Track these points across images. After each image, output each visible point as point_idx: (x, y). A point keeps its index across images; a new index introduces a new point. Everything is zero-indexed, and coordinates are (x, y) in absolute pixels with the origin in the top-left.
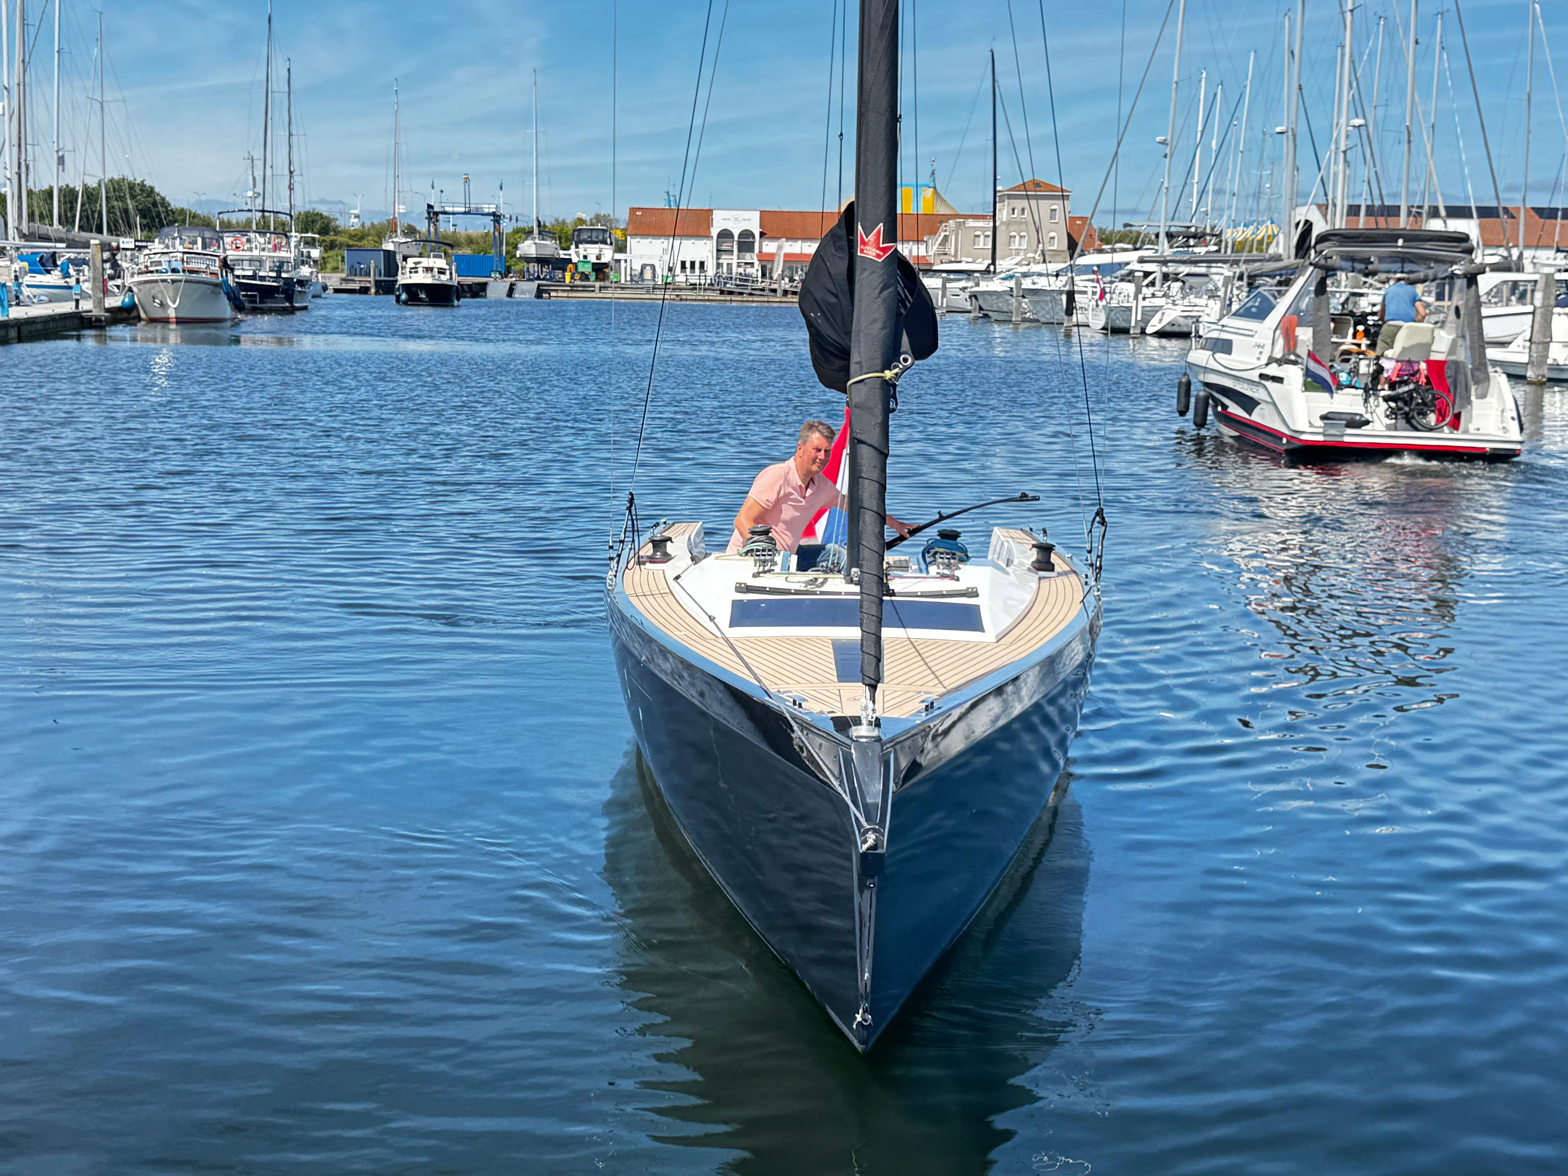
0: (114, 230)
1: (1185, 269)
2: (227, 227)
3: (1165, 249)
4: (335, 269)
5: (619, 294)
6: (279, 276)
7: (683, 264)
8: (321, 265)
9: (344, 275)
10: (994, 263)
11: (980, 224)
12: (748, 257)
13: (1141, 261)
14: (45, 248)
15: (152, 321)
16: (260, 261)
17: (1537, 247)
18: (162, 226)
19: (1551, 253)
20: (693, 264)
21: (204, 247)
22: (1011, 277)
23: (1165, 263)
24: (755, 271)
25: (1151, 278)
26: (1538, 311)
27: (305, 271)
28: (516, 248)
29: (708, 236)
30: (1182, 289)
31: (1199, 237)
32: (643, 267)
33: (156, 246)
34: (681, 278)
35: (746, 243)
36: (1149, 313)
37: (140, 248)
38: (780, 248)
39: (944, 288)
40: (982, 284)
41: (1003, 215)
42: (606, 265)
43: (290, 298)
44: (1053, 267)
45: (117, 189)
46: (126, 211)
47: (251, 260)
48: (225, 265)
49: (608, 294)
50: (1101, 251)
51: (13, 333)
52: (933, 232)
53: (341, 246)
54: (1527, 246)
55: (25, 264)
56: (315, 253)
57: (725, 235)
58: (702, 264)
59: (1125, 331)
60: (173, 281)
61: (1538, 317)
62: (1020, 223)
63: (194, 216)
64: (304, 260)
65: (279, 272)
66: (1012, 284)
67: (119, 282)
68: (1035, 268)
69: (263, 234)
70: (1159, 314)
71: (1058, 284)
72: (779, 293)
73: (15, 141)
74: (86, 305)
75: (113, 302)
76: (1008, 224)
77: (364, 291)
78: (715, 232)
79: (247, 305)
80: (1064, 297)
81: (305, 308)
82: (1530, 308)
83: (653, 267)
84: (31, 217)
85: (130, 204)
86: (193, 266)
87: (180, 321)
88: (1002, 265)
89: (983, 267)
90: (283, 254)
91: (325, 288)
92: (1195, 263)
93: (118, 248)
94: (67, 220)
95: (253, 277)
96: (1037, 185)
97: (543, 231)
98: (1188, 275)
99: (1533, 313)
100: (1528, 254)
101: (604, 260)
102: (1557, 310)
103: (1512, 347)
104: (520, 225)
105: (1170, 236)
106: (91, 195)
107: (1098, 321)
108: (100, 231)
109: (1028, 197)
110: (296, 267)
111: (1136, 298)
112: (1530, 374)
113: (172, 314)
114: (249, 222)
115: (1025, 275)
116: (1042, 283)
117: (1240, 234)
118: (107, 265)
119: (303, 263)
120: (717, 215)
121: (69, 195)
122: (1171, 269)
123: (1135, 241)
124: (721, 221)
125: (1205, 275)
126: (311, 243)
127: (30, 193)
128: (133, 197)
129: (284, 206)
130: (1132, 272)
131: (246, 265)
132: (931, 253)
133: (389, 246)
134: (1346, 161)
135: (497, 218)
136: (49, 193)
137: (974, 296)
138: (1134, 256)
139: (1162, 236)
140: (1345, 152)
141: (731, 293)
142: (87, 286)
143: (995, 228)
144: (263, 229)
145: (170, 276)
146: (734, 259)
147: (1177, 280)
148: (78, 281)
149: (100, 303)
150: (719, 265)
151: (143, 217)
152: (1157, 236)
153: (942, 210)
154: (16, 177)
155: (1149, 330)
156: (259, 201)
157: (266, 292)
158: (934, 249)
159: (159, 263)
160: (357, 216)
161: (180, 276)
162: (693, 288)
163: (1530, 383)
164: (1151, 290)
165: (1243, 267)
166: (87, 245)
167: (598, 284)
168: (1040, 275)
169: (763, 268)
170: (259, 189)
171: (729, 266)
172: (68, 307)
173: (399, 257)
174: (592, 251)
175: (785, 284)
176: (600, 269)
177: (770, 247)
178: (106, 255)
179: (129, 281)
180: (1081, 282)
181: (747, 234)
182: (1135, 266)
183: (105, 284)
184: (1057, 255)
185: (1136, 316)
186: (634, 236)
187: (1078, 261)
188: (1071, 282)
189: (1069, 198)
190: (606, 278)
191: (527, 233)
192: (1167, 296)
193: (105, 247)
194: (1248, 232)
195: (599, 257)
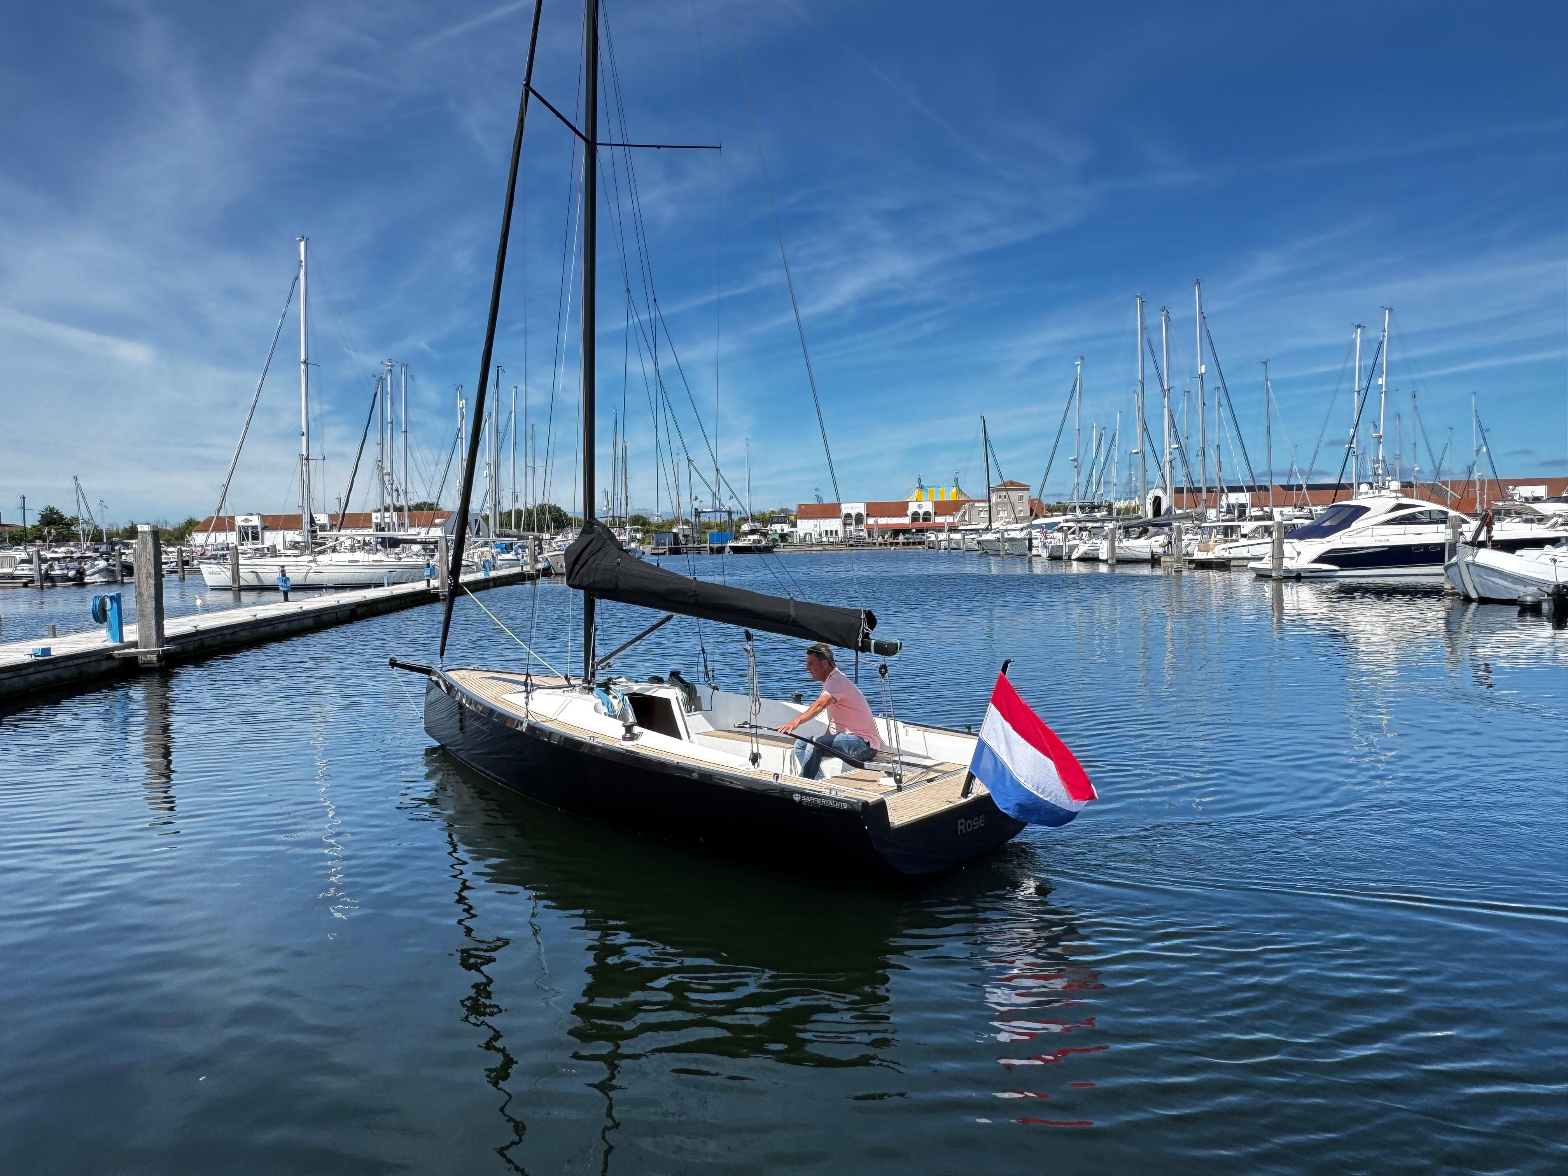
0: (541, 530)
1: (1090, 525)
3: (1080, 514)
4: (649, 543)
5: (793, 549)
7: (827, 532)
8: (642, 542)
9: (653, 546)
10: (990, 525)
11: (982, 504)
12: (861, 527)
13: (1067, 521)
14: (507, 540)
15: (557, 574)
17: (1284, 506)
18: (564, 527)
19: (1290, 509)
20: (831, 531)
22: (999, 532)
23: (1080, 522)
24: (864, 534)
25: (1072, 530)
26: (1276, 542)
27: (633, 545)
28: (740, 528)
29: (839, 517)
30: (1089, 535)
31: (1099, 507)
32: (806, 534)
33: (560, 537)
34: (825, 539)
35: (859, 519)
36: (1072, 548)
37: (552, 539)
38: (875, 521)
39: (964, 539)
40: (984, 536)
41: (994, 499)
42: (786, 534)
44: (1020, 526)
45: (542, 509)
46: (546, 520)
49: (789, 549)
50: (1045, 517)
51: (491, 584)
52: (958, 510)
53: (652, 531)
54: (1275, 506)
55: (498, 549)
56: (639, 536)
57: (848, 516)
58: (836, 531)
59: (1059, 558)
61: (1275, 545)
62: (1003, 503)
64: (633, 539)
66: (998, 535)
67: (542, 556)
68: (1010, 527)
70: (1077, 549)
71: (1023, 534)
72: (877, 545)
73: (492, 489)
74: (527, 569)
75: (540, 566)
76: (997, 504)
77: (664, 554)
78: (842, 514)
80: (1027, 542)
82: (1270, 540)
83: (811, 534)
84: (501, 526)
85: (548, 516)
88: (994, 525)
89: (984, 527)
90: (623, 537)
91: (643, 553)
92: (1096, 521)
93: (542, 539)
94: (518, 526)
96: (1012, 483)
97: (754, 519)
98: (1093, 527)
99: (1273, 543)
100: (1275, 510)
101: (785, 532)
102: (1285, 540)
103: (1264, 561)
104: (742, 516)
105: (1082, 508)
106: (530, 513)
107: (1045, 554)
108: (533, 531)
109: (1007, 490)
110: (629, 544)
111: (1065, 541)
112: (1274, 574)
113: (564, 570)
114: (606, 522)
115: (1006, 530)
116: (1013, 535)
117: (1121, 504)
118: (537, 548)
119: (633, 541)
120: (843, 506)
121: (519, 513)
122: (1083, 525)
123: (1064, 510)
124: (846, 508)
125: (1102, 527)
126: (637, 531)
127: (500, 514)
128: (550, 513)
129: (622, 513)
130: (1062, 527)
132: (957, 520)
133: (675, 530)
134: (1171, 466)
135: (730, 513)
136: (510, 513)
137: (979, 542)
138: (1063, 518)
139: (1077, 507)
140: (1171, 462)
141: (852, 546)
143: (990, 507)
144: (613, 525)
146: (852, 528)
147: (1086, 530)
149: (533, 567)
150: (845, 532)
151: (555, 522)
152: (1075, 508)
153: (962, 498)
154: (493, 508)
155: (1073, 557)
156: (612, 511)
158: (958, 518)
159: (561, 546)
160: (659, 516)
162: (832, 543)
163: (1275, 580)
164: (1072, 536)
166: (527, 538)
167: (782, 544)
168: (1013, 530)
169: (869, 532)
170: (611, 506)
171: (851, 532)
172: (517, 570)
174: (777, 527)
175: (880, 540)
176: (783, 537)
177: (871, 521)
178: (537, 543)
179: (546, 555)
180: (1035, 533)
181: (859, 515)
182: (1062, 524)
183: (536, 557)
184: (1023, 519)
185: (1066, 550)
186: (801, 518)
187: (1036, 522)
188: (1031, 533)
189: (1028, 489)
190: (786, 541)
191: (746, 520)
192: (1081, 539)
193: (536, 539)
194: (1126, 504)
195: (783, 530)
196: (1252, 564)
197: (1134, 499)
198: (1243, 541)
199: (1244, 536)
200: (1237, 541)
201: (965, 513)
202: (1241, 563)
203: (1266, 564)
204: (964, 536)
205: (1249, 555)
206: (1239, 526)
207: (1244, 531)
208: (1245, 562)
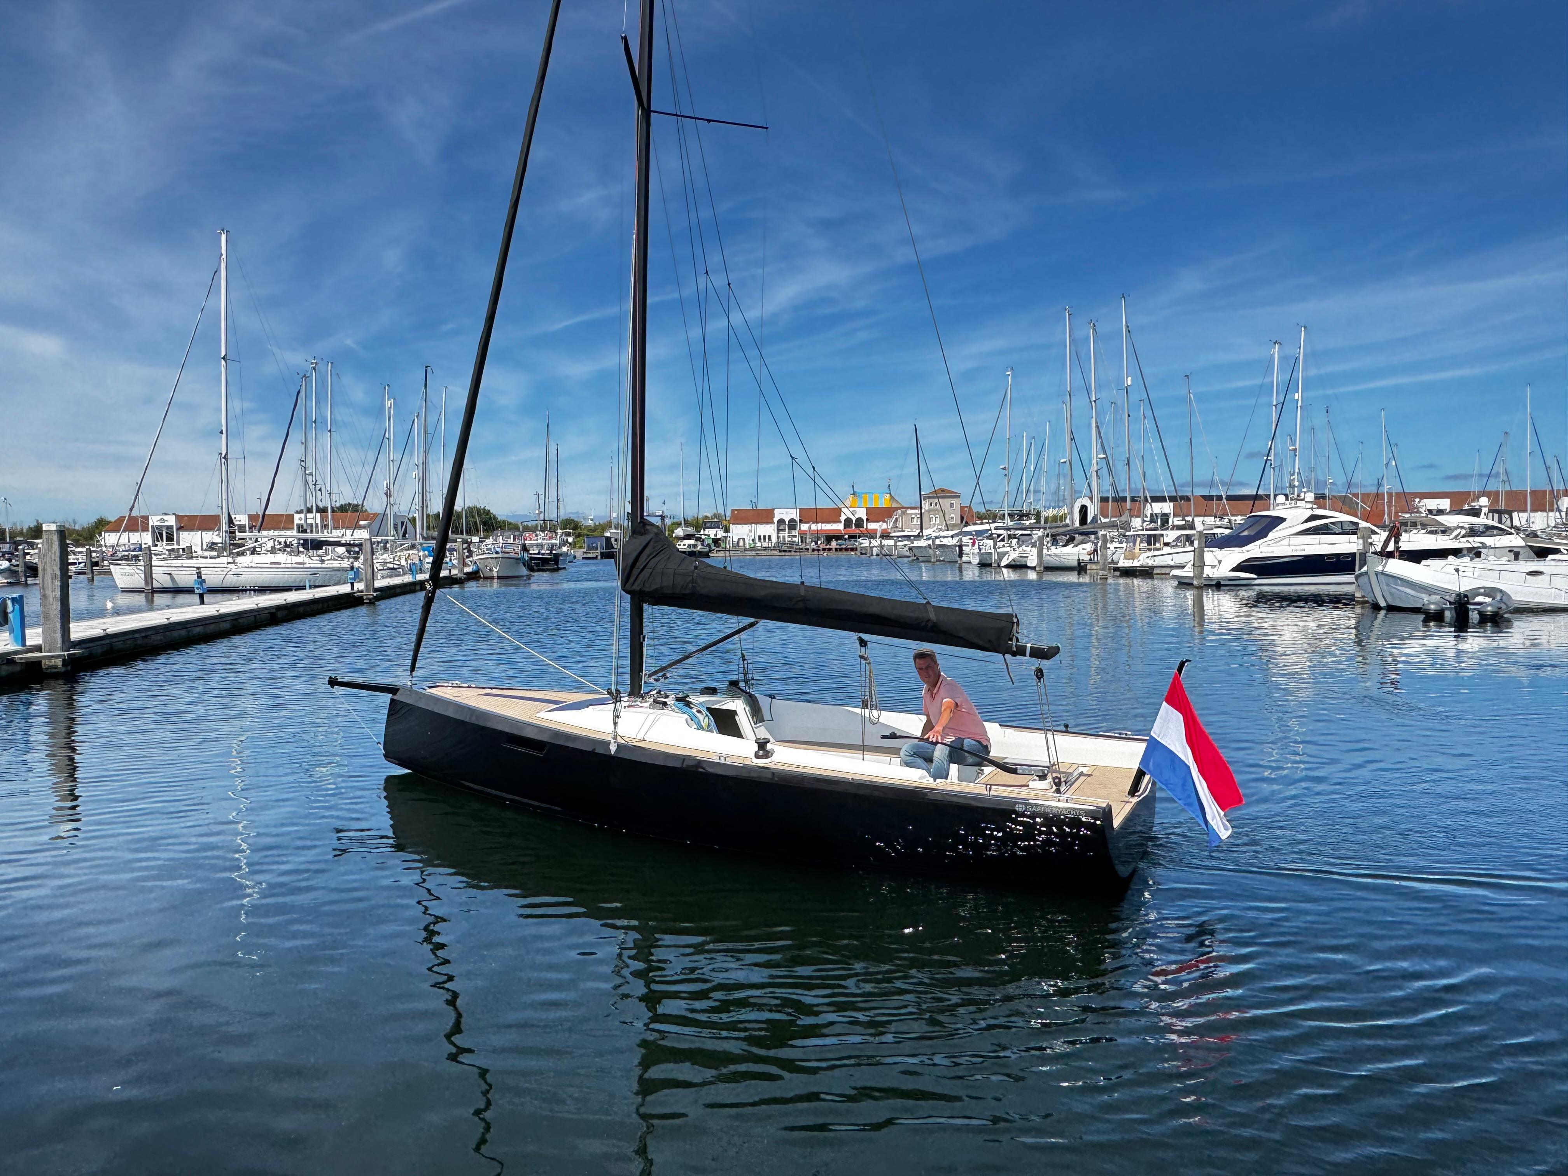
0: (469, 532)
1: (1020, 532)
2: (526, 529)
3: (1009, 522)
4: (581, 547)
5: (726, 553)
6: (551, 552)
7: (760, 537)
8: (573, 545)
9: (585, 550)
10: (922, 531)
11: (916, 511)
12: (793, 533)
13: (996, 528)
15: (486, 578)
16: (542, 545)
17: (1205, 516)
18: (494, 530)
19: (1212, 518)
20: (765, 537)
21: (514, 539)
22: (930, 538)
23: (1009, 529)
24: (797, 539)
25: (1001, 537)
26: (1197, 551)
27: (565, 549)
28: (673, 532)
29: (773, 523)
30: (1018, 542)
31: (1027, 515)
32: (739, 540)
33: (490, 541)
34: (759, 544)
35: (792, 525)
36: (1002, 555)
37: (482, 542)
38: (810, 527)
39: (896, 545)
40: (915, 542)
41: (926, 506)
42: (719, 539)
43: (557, 563)
44: (951, 533)
45: (472, 512)
46: (476, 523)
47: (537, 545)
48: (525, 549)
49: (722, 554)
50: (975, 524)
52: (890, 516)
53: (584, 535)
54: (1196, 516)
55: (426, 552)
56: (570, 540)
57: (781, 521)
58: (769, 537)
59: (990, 565)
60: (496, 558)
61: (1197, 554)
62: (935, 511)
63: (510, 524)
64: (564, 543)
65: (552, 549)
66: (930, 542)
67: (471, 559)
68: (942, 534)
69: (543, 532)
70: (1007, 556)
71: (955, 541)
72: (810, 550)
73: (420, 491)
74: (455, 572)
75: (467, 570)
76: (929, 511)
77: (596, 558)
78: (776, 520)
79: (535, 568)
80: (957, 548)
81: (565, 568)
82: (1192, 549)
83: (744, 539)
84: (428, 528)
85: (478, 519)
86: (507, 550)
87: (499, 578)
88: (926, 532)
89: (916, 533)
90: (553, 541)
91: (575, 557)
92: (1025, 529)
93: (471, 542)
95: (538, 554)
96: (943, 491)
97: (687, 523)
98: (1022, 535)
99: (1194, 551)
100: (1196, 519)
101: (718, 537)
103: (1186, 569)
104: (675, 520)
105: (1011, 515)
107: (976, 561)
108: (462, 534)
109: (938, 498)
110: (559, 548)
111: (994, 548)
112: (1194, 582)
113: (495, 574)
114: (537, 526)
115: (937, 537)
116: (945, 541)
117: (1050, 513)
118: (466, 551)
119: (564, 545)
120: (776, 511)
122: (1012, 532)
123: (993, 518)
124: (778, 515)
125: (1031, 535)
126: (568, 535)
127: (428, 516)
128: (479, 516)
129: (553, 516)
130: (992, 534)
131: (535, 547)
132: (889, 527)
133: (608, 534)
134: (1098, 476)
135: (663, 517)
137: (910, 549)
138: (993, 526)
139: (1007, 515)
140: (1097, 471)
141: (785, 551)
142: (455, 562)
143: (921, 513)
144: (543, 529)
145: (495, 555)
146: (786, 533)
147: (1015, 538)
148: (451, 560)
149: (461, 570)
150: (778, 537)
151: (484, 525)
152: (1004, 515)
153: (895, 505)
154: (420, 509)
155: (1002, 564)
156: (542, 515)
157: (545, 561)
158: (891, 525)
159: (490, 549)
160: (592, 520)
161: (500, 555)
162: (765, 549)
163: (1196, 587)
164: (1003, 543)
165: (1048, 531)
166: (456, 542)
167: (716, 549)
168: (944, 537)
169: (802, 538)
170: (542, 509)
171: (784, 537)
173: (613, 540)
174: (712, 532)
175: (813, 545)
176: (716, 541)
177: (805, 527)
178: (465, 546)
179: (475, 558)
180: (966, 540)
181: (792, 521)
183: (464, 560)
184: (954, 526)
185: (995, 557)
186: (734, 524)
187: (965, 529)
188: (961, 540)
189: (959, 497)
190: (719, 546)
191: (679, 525)
192: (1010, 546)
193: (465, 541)
194: (1055, 512)
195: (716, 535)
196: (1175, 572)
197: (1062, 507)
198: (1167, 550)
199: (1167, 544)
200: (1159, 549)
201: (897, 520)
202: (1164, 571)
203: (1188, 572)
204: (896, 542)
205: (1172, 563)
206: (1162, 535)
207: (1166, 540)
208: (1167, 571)
